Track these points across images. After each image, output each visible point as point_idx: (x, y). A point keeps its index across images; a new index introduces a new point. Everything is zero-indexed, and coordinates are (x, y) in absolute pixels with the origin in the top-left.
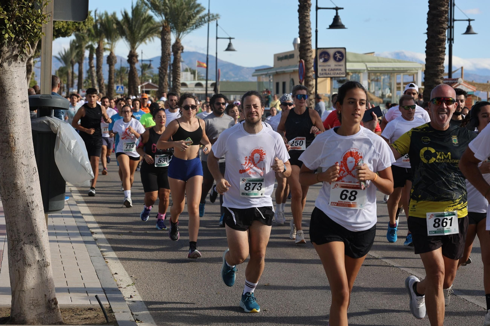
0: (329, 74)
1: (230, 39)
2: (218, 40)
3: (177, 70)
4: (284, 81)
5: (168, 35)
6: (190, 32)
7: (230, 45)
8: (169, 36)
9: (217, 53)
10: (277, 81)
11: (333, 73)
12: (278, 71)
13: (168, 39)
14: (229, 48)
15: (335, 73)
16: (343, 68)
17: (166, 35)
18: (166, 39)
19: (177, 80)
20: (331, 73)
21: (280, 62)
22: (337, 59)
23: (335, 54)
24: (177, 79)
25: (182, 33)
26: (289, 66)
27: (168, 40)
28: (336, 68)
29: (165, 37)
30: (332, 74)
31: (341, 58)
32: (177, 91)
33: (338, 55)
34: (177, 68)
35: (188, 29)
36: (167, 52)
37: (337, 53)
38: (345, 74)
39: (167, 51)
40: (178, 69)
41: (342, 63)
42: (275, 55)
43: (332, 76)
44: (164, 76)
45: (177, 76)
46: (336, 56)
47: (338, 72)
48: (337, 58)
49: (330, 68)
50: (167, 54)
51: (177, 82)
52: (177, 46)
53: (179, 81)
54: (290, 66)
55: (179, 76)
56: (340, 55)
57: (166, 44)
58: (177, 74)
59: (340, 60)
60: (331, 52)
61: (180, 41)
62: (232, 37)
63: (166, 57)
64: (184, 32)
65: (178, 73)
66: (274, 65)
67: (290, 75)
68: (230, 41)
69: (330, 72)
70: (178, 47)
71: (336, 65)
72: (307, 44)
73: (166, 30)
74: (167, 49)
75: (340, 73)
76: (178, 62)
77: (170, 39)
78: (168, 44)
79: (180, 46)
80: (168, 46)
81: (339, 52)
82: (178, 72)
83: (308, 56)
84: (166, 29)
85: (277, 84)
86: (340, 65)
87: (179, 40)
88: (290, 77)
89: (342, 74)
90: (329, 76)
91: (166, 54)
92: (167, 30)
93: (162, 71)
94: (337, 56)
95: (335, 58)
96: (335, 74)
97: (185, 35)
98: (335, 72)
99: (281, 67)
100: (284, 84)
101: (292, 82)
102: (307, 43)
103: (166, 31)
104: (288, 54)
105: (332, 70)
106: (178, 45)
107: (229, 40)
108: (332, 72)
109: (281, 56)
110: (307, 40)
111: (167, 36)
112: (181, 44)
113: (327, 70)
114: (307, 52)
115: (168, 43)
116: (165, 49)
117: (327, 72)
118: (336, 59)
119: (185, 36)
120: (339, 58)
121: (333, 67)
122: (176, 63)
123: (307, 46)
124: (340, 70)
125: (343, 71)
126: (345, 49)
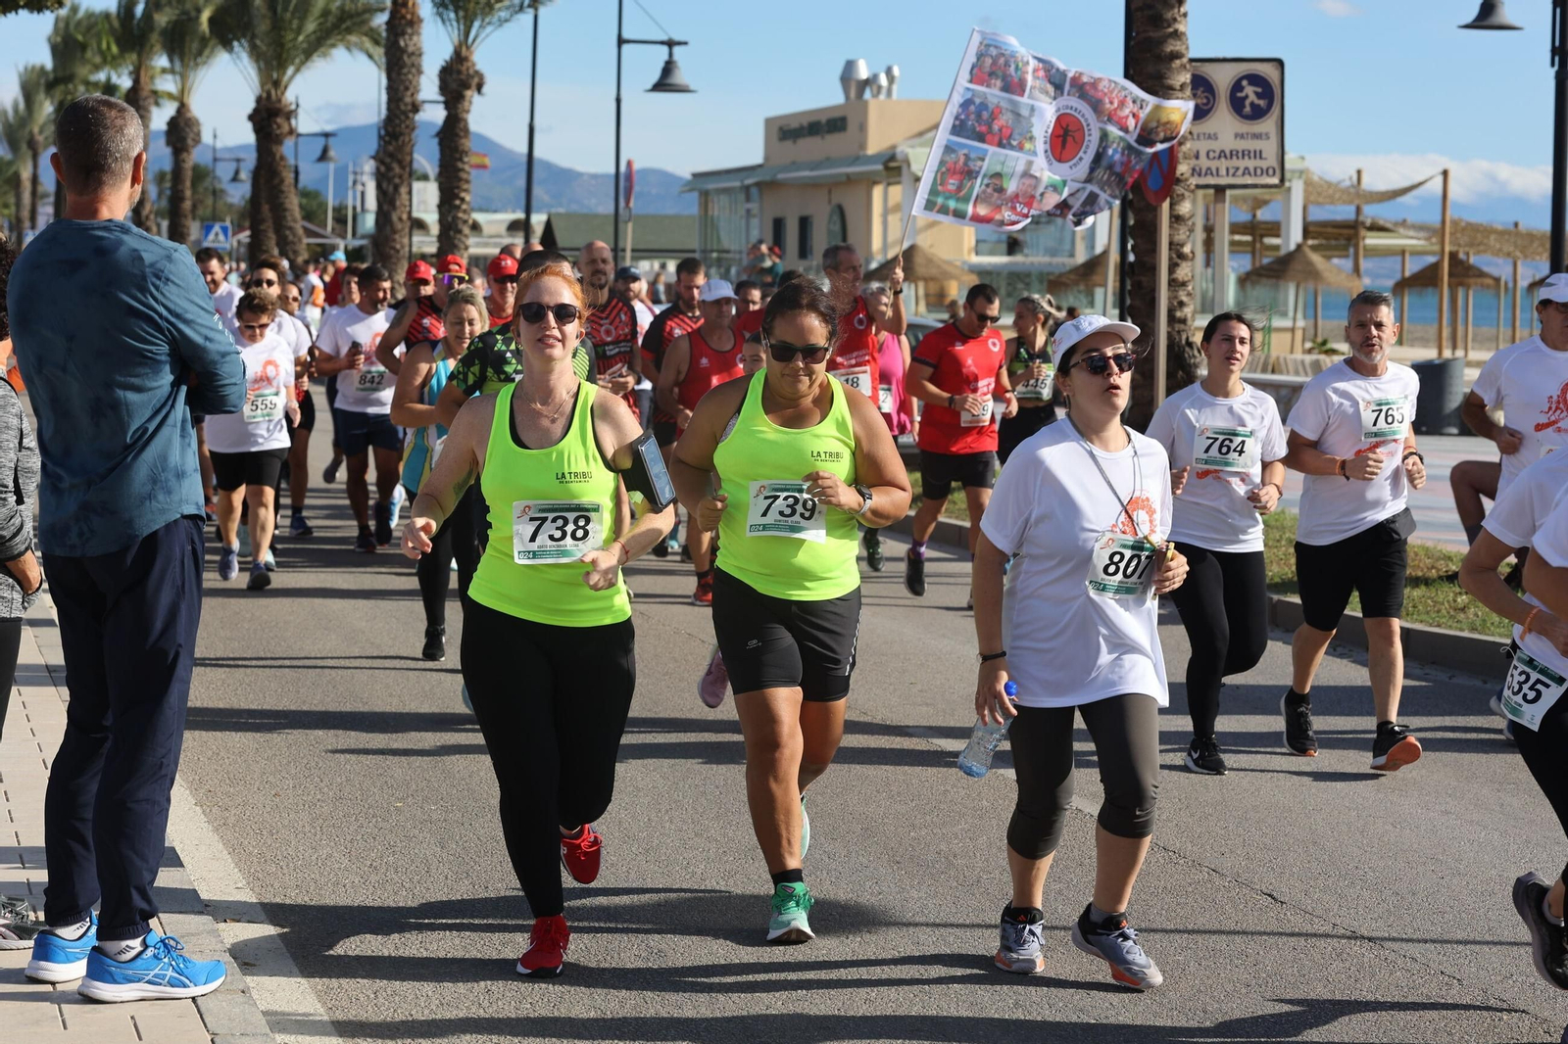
0: (1209, 170)
1: (670, 44)
2: (625, 48)
3: (460, 165)
4: (805, 213)
5: (411, 35)
6: (506, 21)
7: (668, 68)
8: (415, 38)
9: (618, 101)
10: (779, 215)
11: (1227, 169)
12: (780, 176)
13: (411, 49)
14: (665, 83)
15: (1238, 169)
16: (1269, 148)
17: (403, 33)
18: (403, 51)
19: (457, 202)
20: (1217, 169)
21: (788, 144)
22: (1248, 109)
23: (1237, 87)
24: (457, 197)
25: (476, 24)
26: (828, 162)
27: (413, 54)
28: (1241, 145)
29: (402, 43)
30: (1223, 172)
31: (1262, 103)
32: (456, 242)
33: (1250, 91)
34: (458, 156)
35: (500, 9)
36: (408, 99)
37: (1245, 83)
38: (1278, 172)
39: (409, 93)
40: (461, 160)
41: (1268, 125)
42: (769, 122)
43: (1223, 181)
44: (396, 188)
45: (458, 187)
46: (1239, 95)
47: (1251, 164)
48: (1247, 103)
49: (1217, 146)
50: (410, 107)
51: (458, 208)
52: (459, 72)
53: (464, 207)
54: (828, 159)
55: (465, 186)
56: (1259, 90)
57: (405, 70)
58: (460, 179)
59: (1258, 113)
60: (1223, 78)
61: (471, 53)
62: (677, 38)
63: (403, 117)
64: (487, 20)
65: (464, 176)
66: (767, 158)
67: (830, 192)
68: (671, 54)
69: (1213, 165)
70: (463, 77)
71: (1240, 136)
72: (1171, 30)
73: (404, 17)
74: (407, 89)
75: (1255, 169)
76: (462, 134)
77: (420, 49)
78: (414, 70)
79: (471, 72)
80: (410, 77)
81: (1255, 79)
82: (463, 170)
83: (1172, 88)
84: (403, 11)
85: (778, 225)
86: (1257, 136)
87: (468, 48)
88: (830, 202)
89: (1266, 172)
90: (1212, 181)
91: (403, 107)
92: (409, 17)
93: (389, 168)
94: (1247, 97)
95: (1237, 104)
96: (1234, 175)
97: (489, 29)
98: (1235, 162)
99: (795, 165)
100: (805, 223)
101: (836, 218)
102: (1169, 26)
103: (403, 22)
104: (823, 119)
105: (1222, 154)
106: (464, 68)
107: (665, 49)
108: (1223, 164)
109: (795, 125)
110: (1169, 15)
111: (407, 37)
112: (474, 65)
113: (1203, 155)
114: (1170, 69)
115: (413, 65)
116: (402, 88)
117: (1204, 163)
118: (1244, 107)
119: (487, 36)
120: (1252, 104)
121: (1227, 142)
122: (457, 135)
123: (1171, 41)
124: (1258, 155)
125: (1271, 160)
126: (1280, 63)
